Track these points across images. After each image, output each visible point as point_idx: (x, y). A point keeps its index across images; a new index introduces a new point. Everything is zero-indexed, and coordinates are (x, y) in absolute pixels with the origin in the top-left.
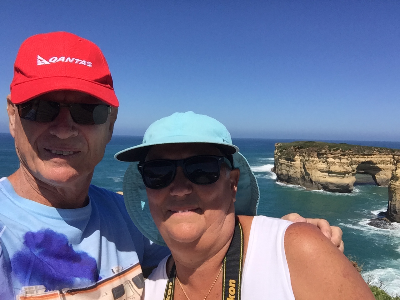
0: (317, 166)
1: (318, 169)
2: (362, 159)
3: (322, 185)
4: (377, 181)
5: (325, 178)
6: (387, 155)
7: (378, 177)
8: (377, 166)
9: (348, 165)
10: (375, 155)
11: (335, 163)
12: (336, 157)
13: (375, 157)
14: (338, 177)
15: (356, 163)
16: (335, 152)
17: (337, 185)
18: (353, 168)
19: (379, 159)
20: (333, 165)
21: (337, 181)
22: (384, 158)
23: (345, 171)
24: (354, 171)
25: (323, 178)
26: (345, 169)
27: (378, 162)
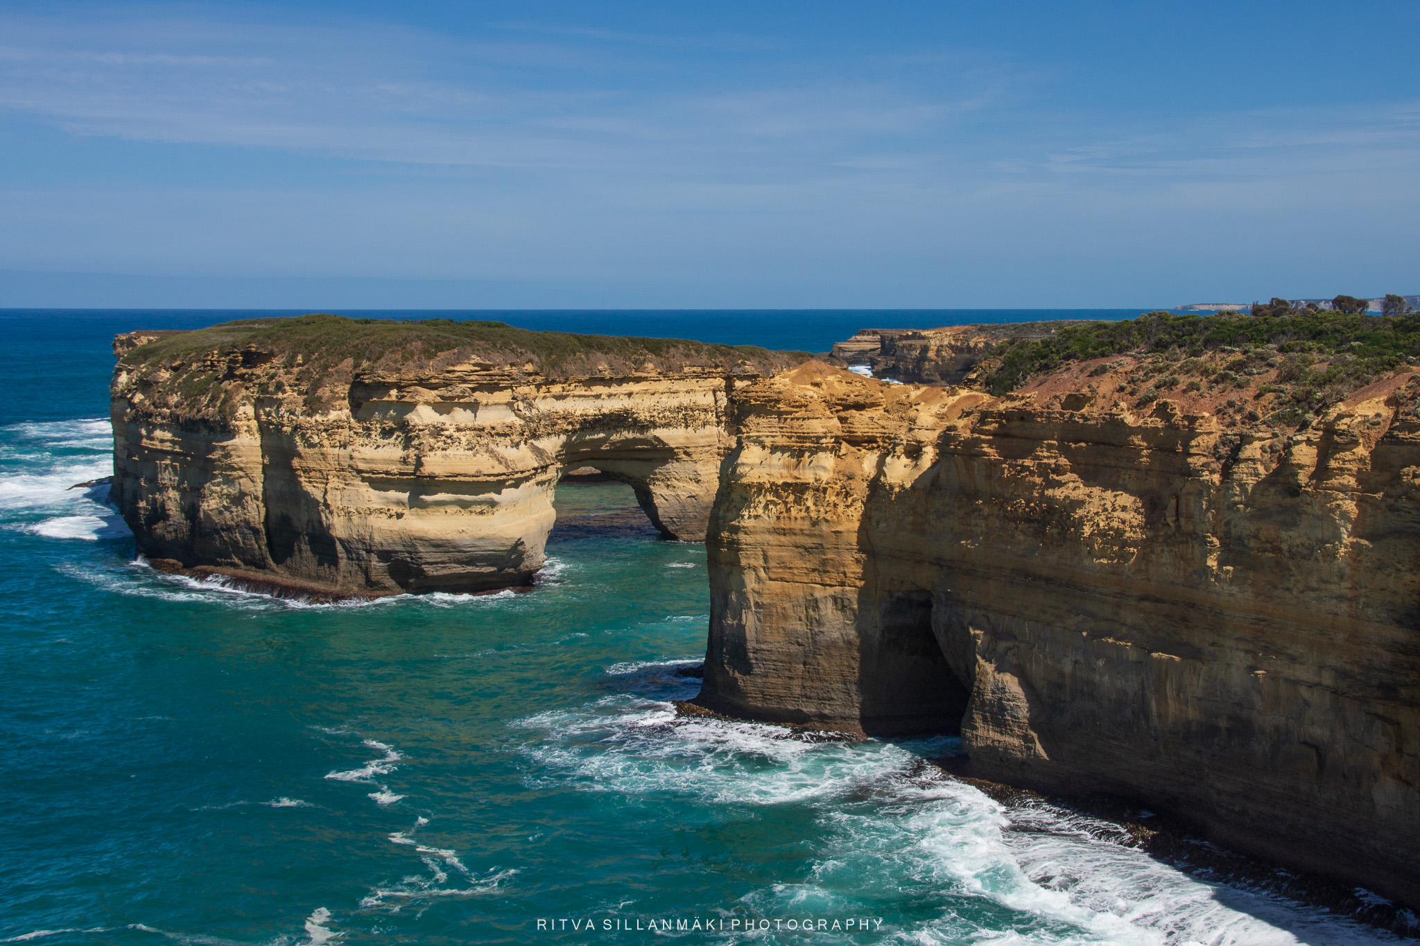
0: (355, 454)
1: (359, 472)
2: (582, 405)
3: (385, 555)
4: (660, 512)
5: (399, 516)
6: (698, 376)
7: (665, 492)
8: (656, 438)
9: (516, 438)
10: (645, 379)
11: (451, 431)
12: (452, 398)
13: (646, 392)
14: (464, 505)
15: (553, 425)
16: (449, 372)
17: (465, 552)
18: (539, 452)
19: (664, 398)
20: (440, 443)
21: (461, 529)
22: (688, 392)
23: (501, 469)
24: (544, 468)
25: (391, 516)
26: (500, 463)
27: (661, 415)
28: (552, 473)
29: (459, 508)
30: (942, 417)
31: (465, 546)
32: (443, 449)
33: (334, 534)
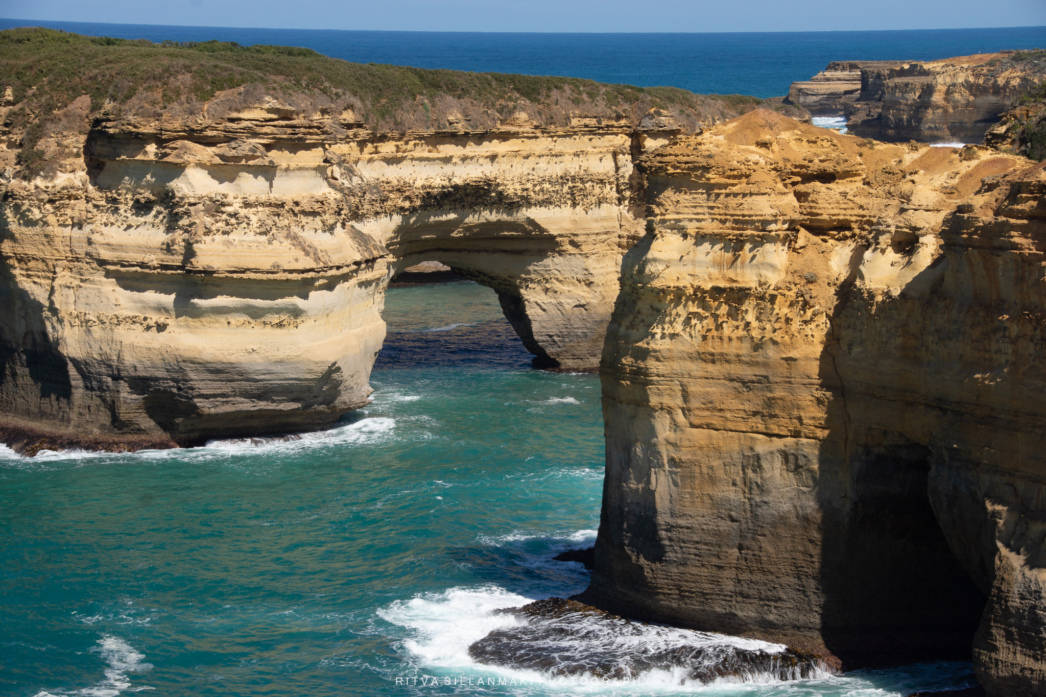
0: (96, 237)
1: (102, 263)
2: (425, 172)
3: (140, 384)
4: (535, 327)
5: (161, 328)
6: (591, 132)
7: (542, 298)
8: (531, 222)
9: (330, 219)
10: (515, 135)
11: (236, 207)
12: (237, 159)
13: (516, 153)
14: (255, 314)
15: (383, 201)
16: (232, 120)
17: (256, 381)
18: (362, 239)
19: (543, 163)
20: (220, 224)
21: (249, 348)
22: (576, 155)
23: (308, 263)
24: (370, 262)
25: (148, 328)
26: (307, 254)
27: (538, 188)
28: (382, 270)
29: (247, 318)
30: (949, 192)
31: (256, 372)
32: (225, 233)
33: (65, 352)
